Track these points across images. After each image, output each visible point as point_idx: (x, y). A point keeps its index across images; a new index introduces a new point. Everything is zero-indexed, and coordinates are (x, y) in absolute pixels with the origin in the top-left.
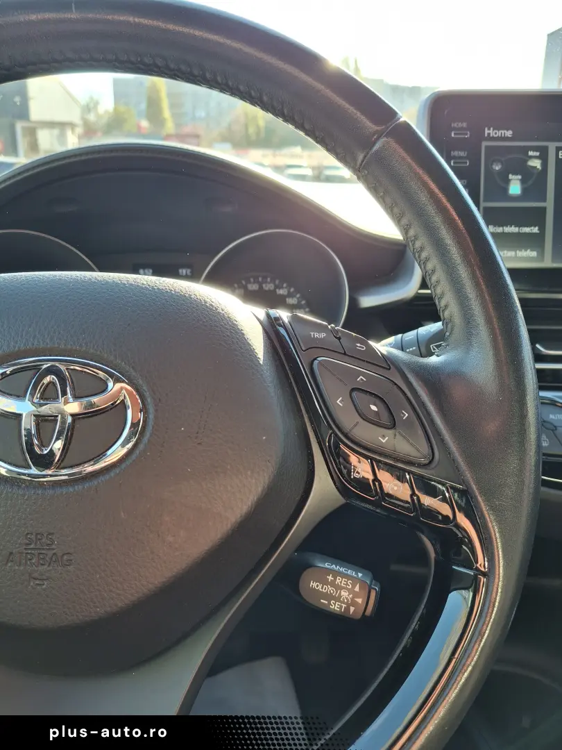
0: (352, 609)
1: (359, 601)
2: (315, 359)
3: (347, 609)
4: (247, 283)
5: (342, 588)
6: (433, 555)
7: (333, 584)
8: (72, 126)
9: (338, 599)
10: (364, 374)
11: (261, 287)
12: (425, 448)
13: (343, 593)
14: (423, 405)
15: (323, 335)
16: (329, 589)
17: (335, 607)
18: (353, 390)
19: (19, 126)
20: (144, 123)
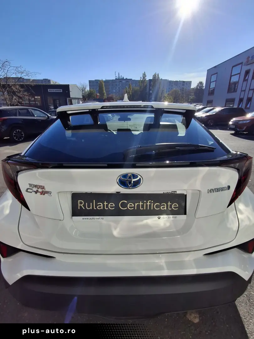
8: (80, 99)
19: (67, 99)
20: (98, 94)
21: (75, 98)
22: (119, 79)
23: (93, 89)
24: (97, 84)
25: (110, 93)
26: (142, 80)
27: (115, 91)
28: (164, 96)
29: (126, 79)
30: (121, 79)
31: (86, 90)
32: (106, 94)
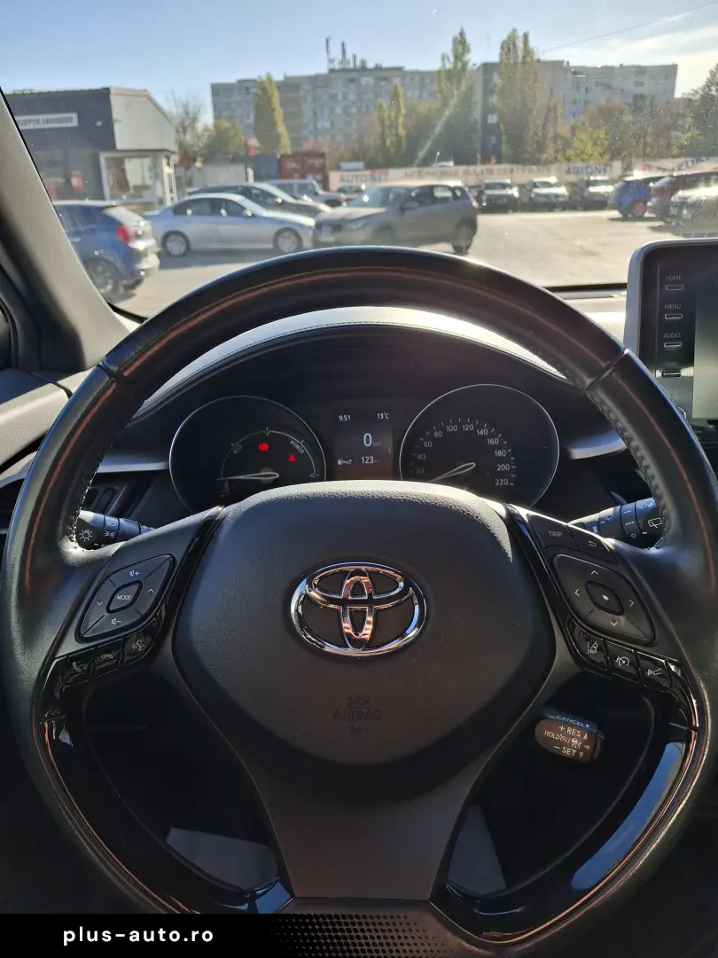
0: (581, 754)
1: (588, 747)
2: (555, 556)
3: (577, 754)
4: (445, 425)
5: (572, 737)
6: (653, 714)
7: (564, 733)
8: (166, 153)
9: (569, 745)
10: (596, 568)
11: (460, 428)
12: (648, 631)
13: (573, 741)
14: (646, 593)
15: (559, 534)
16: (561, 737)
17: (567, 752)
18: (588, 582)
19: (103, 157)
20: (254, 142)
21: (141, 153)
22: (343, 70)
23: (230, 118)
24: (250, 97)
25: (305, 133)
26: (449, 66)
27: (327, 125)
28: (556, 137)
29: (378, 68)
30: (355, 70)
31: (200, 126)
32: (291, 138)
